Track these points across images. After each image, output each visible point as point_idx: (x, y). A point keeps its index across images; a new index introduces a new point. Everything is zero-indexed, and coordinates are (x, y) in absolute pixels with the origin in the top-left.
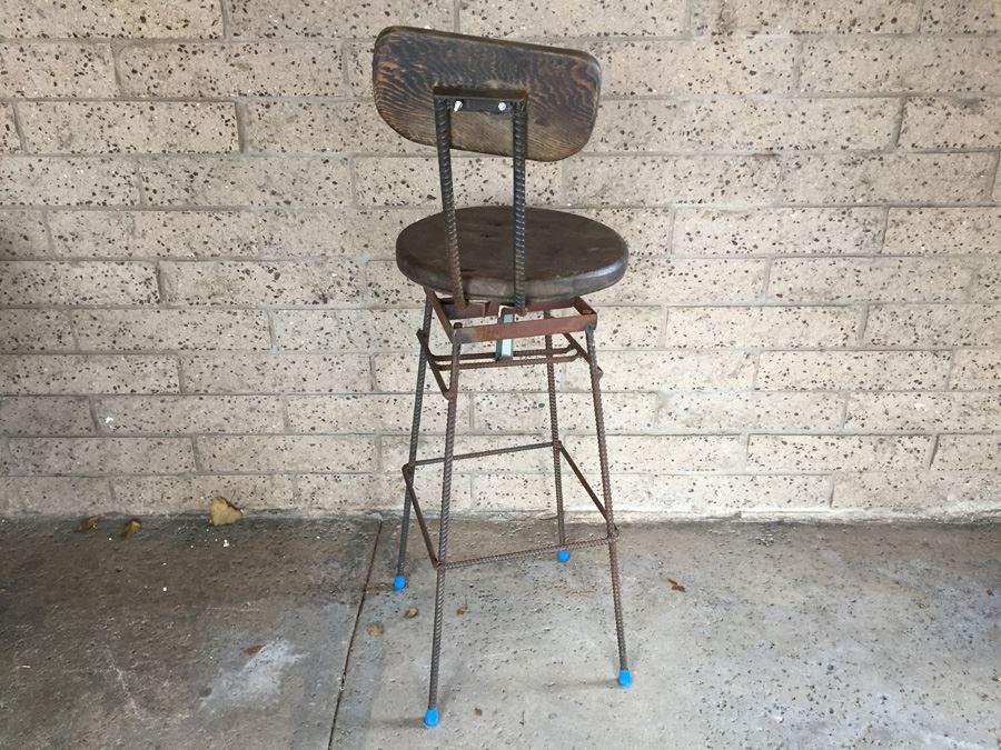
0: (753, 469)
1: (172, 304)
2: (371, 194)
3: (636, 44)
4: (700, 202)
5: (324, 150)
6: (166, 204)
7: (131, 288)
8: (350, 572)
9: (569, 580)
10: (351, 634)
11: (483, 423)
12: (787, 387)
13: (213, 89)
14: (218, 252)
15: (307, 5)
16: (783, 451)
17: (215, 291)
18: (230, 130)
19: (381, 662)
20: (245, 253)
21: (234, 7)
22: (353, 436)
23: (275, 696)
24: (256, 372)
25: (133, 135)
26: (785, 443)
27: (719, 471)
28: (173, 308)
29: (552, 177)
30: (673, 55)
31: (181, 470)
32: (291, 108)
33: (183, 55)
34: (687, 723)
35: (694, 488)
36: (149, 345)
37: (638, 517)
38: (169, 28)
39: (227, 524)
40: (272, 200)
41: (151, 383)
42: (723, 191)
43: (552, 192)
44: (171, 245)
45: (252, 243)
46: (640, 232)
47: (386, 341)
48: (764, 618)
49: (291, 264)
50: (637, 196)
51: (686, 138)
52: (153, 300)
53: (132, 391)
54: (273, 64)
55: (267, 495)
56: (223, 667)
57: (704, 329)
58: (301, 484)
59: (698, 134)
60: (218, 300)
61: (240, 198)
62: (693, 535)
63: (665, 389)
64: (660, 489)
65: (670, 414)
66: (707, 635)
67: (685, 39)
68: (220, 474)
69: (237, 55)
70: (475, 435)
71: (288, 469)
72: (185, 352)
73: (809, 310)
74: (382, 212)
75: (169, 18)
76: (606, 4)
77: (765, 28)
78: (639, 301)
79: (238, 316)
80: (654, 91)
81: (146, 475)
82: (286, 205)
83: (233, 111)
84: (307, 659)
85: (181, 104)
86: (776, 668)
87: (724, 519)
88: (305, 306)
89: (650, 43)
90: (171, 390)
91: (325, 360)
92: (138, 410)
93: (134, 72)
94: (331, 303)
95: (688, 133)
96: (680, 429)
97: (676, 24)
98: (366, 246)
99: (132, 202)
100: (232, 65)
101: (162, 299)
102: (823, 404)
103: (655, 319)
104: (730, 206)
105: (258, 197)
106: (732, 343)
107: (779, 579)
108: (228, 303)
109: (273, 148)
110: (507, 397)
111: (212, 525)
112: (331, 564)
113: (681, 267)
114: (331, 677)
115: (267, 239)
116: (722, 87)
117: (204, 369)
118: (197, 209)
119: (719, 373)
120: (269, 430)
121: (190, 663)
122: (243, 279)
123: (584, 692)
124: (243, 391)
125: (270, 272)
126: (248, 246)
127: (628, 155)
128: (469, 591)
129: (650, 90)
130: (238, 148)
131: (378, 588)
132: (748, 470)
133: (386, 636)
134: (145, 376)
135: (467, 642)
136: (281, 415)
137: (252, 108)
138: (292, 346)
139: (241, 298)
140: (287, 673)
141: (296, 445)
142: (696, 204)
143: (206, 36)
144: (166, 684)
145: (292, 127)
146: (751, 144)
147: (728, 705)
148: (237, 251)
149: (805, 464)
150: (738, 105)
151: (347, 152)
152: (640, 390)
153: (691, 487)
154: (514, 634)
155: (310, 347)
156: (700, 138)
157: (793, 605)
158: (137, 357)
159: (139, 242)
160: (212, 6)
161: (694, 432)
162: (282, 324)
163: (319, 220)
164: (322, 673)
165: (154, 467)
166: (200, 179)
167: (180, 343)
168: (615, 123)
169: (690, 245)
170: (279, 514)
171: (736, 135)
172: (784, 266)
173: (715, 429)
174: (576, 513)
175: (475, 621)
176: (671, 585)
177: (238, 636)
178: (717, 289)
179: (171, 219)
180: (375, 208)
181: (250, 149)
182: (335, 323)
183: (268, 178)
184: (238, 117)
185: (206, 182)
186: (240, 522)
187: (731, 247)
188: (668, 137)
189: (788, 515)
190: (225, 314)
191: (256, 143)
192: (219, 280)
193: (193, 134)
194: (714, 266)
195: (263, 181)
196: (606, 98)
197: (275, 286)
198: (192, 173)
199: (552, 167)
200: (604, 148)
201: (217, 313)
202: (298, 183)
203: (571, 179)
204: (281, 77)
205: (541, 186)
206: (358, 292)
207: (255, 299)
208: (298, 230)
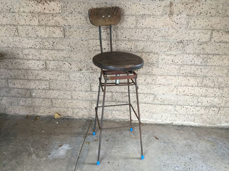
0: (176, 113)
1: (48, 70)
2: (92, 48)
3: (151, 17)
4: (165, 52)
5: (82, 38)
6: (48, 48)
7: (40, 66)
8: (83, 130)
9: (132, 135)
10: (82, 144)
11: (115, 99)
12: (184, 95)
13: (59, 24)
14: (58, 59)
15: (79, 7)
16: (183, 109)
17: (57, 67)
18: (62, 33)
19: (88, 150)
20: (64, 59)
21: (64, 7)
22: (86, 101)
23: (64, 156)
24: (65, 86)
25: (41, 33)
26: (184, 107)
27: (168, 113)
28: (48, 71)
29: (131, 45)
30: (159, 19)
31: (49, 106)
32: (75, 28)
33: (53, 17)
34: (156, 169)
35: (162, 116)
36: (43, 78)
37: (149, 122)
38: (50, 11)
39: (58, 119)
40: (70, 48)
41: (43, 87)
42: (170, 50)
43: (131, 49)
44: (48, 57)
45: (66, 57)
46: (151, 58)
47: (94, 80)
48: (176, 146)
49: (74, 62)
50: (150, 50)
51: (162, 38)
52: (44, 69)
53: (39, 88)
54: (72, 19)
55: (67, 113)
56: (54, 149)
57: (165, 81)
58: (74, 111)
59: (165, 37)
60: (58, 69)
61: (63, 47)
62: (162, 127)
63: (156, 93)
64: (154, 116)
65: (157, 99)
66: (162, 149)
67: (162, 16)
68: (57, 108)
69: (64, 17)
70: (113, 102)
71: (72, 107)
72: (51, 80)
73: (190, 77)
74: (94, 52)
75: (50, 9)
76: (145, 8)
77: (180, 14)
78: (150, 73)
79: (62, 73)
80: (155, 27)
81: (41, 107)
82: (73, 50)
83: (63, 29)
84: (72, 149)
85: (52, 27)
86: (178, 158)
87: (169, 124)
88: (77, 71)
89: (154, 17)
90: (47, 88)
91: (80, 83)
92: (40, 93)
93: (42, 20)
94: (82, 71)
95: (162, 37)
96: (159, 103)
97: (160, 13)
98: (90, 59)
99: (41, 48)
100: (63, 19)
101: (46, 69)
102: (192, 99)
103: (154, 78)
104: (172, 53)
105: (67, 48)
106: (172, 84)
107: (181, 138)
108: (60, 70)
109: (71, 37)
110: (120, 94)
111: (55, 118)
112: (79, 128)
113: (160, 66)
114: (77, 153)
115: (69, 56)
116: (170, 27)
117: (54, 84)
118: (55, 50)
119: (168, 90)
120: (68, 98)
121: (47, 148)
122: (63, 65)
123: (133, 160)
124: (63, 89)
125: (69, 64)
126: (65, 58)
127: (149, 41)
128: (109, 136)
129: (154, 27)
131: (89, 134)
132: (175, 113)
133: (90, 145)
134: (42, 85)
135: (108, 147)
136: (70, 95)
137: (67, 28)
138: (73, 80)
139: (63, 69)
140: (68, 151)
141: (73, 102)
142: (164, 52)
143: (58, 13)
144: (41, 152)
145: (75, 33)
146: (177, 39)
147: (166, 165)
148: (62, 59)
149: (188, 112)
150: (174, 30)
151: (87, 38)
152: (150, 94)
153: (161, 116)
154: (119, 146)
155: (77, 80)
156: (165, 38)
157: (183, 144)
158: (40, 81)
159: (42, 56)
160: (59, 6)
161: (162, 104)
162: (71, 75)
163: (80, 53)
164: (75, 152)
165: (43, 105)
166: (55, 43)
168: (146, 34)
169: (163, 61)
170: (69, 117)
171: (173, 37)
172: (184, 67)
173: (167, 103)
174: (135, 120)
175: (110, 143)
176: (155, 138)
177: (58, 143)
178: (168, 71)
179: (49, 52)
180: (93, 51)
181: (66, 37)
182: (83, 75)
183: (70, 43)
184: (64, 30)
185: (56, 44)
186: (61, 118)
187: (172, 62)
188: (158, 37)
189: (184, 124)
191: (67, 36)
192: (58, 65)
193: (54, 34)
194: (168, 67)
195: (69, 44)
196: (144, 28)
197: (70, 67)
198: (54, 42)
199: (132, 43)
200: (143, 39)
201: (58, 72)
202: (76, 45)
203: (136, 46)
204: (73, 22)
205: (129, 47)
206: (88, 69)
207: (66, 69)
208: (76, 55)
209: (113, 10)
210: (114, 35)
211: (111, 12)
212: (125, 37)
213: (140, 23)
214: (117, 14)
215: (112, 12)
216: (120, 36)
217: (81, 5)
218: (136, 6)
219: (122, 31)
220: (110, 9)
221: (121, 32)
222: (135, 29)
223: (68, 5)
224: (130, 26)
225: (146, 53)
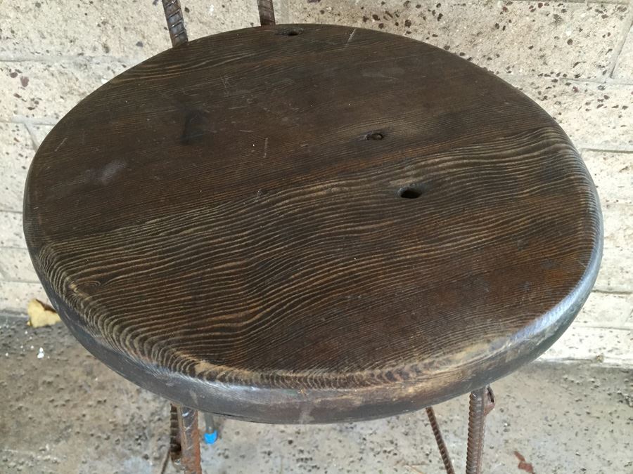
9: (400, 442)
39: (47, 326)
49: (40, 66)
87: (584, 361)
98: (140, 44)
111: (31, 326)
113: (621, 96)
125: (14, 75)
176: (517, 461)
186: (60, 326)
197: (25, 94)
207: (4, 110)
208: (35, 17)
225: (540, 6)
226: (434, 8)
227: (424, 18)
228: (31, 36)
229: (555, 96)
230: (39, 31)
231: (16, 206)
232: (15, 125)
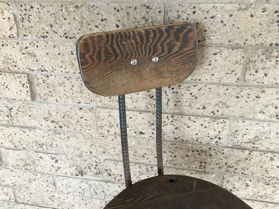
2: (107, 128)
5: (79, 103)
13: (15, 66)
14: (26, 147)
15: (65, 19)
17: (27, 163)
18: (26, 90)
20: (39, 149)
21: (23, 19)
24: (49, 200)
28: (8, 169)
29: (221, 130)
32: (60, 78)
40: (52, 126)
45: (43, 144)
49: (64, 156)
54: (47, 54)
60: (28, 167)
61: (33, 123)
69: (26, 48)
72: (16, 187)
74: (113, 137)
78: (268, 200)
79: (38, 177)
82: (59, 128)
83: (26, 79)
88: (72, 176)
91: (83, 200)
94: (85, 176)
98: (104, 152)
100: (23, 54)
105: (44, 123)
108: (33, 170)
109: (51, 100)
115: (50, 143)
117: (26, 194)
118: (14, 126)
122: (40, 160)
124: (44, 206)
125: (53, 159)
126: (41, 146)
130: (30, 99)
137: (39, 76)
138: (66, 192)
139: (39, 169)
143: (7, 36)
145: (62, 89)
148: (35, 147)
151: (93, 105)
155: (75, 194)
160: (9, 18)
162: (60, 182)
163: (77, 138)
166: (14, 111)
167: (12, 183)
179: (1, 130)
181: (39, 99)
182: (87, 185)
183: (50, 114)
184: (30, 82)
185: (17, 113)
190: (32, 174)
191: (42, 95)
192: (29, 158)
193: (7, 89)
195: (47, 116)
196: (268, 87)
197: (56, 165)
198: (10, 108)
199: (222, 125)
200: (261, 116)
201: (28, 173)
202: (66, 117)
203: (234, 131)
204: (53, 62)
205: (212, 134)
206: (100, 172)
207: (46, 170)
208: (66, 141)
209: (172, 38)
210: (170, 100)
211: (162, 46)
212: (204, 108)
213: (256, 72)
214: (185, 49)
215: (165, 45)
216: (187, 104)
217: (69, 14)
218: (250, 18)
219: (195, 91)
220: (158, 35)
221: (191, 94)
222: (238, 86)
223: (34, 12)
224: (222, 78)
225: (264, 154)
226: (221, 151)
227: (217, 154)
228: (63, 147)
229: (273, 184)
230: (67, 146)
231: (40, 204)
232: (49, 175)
